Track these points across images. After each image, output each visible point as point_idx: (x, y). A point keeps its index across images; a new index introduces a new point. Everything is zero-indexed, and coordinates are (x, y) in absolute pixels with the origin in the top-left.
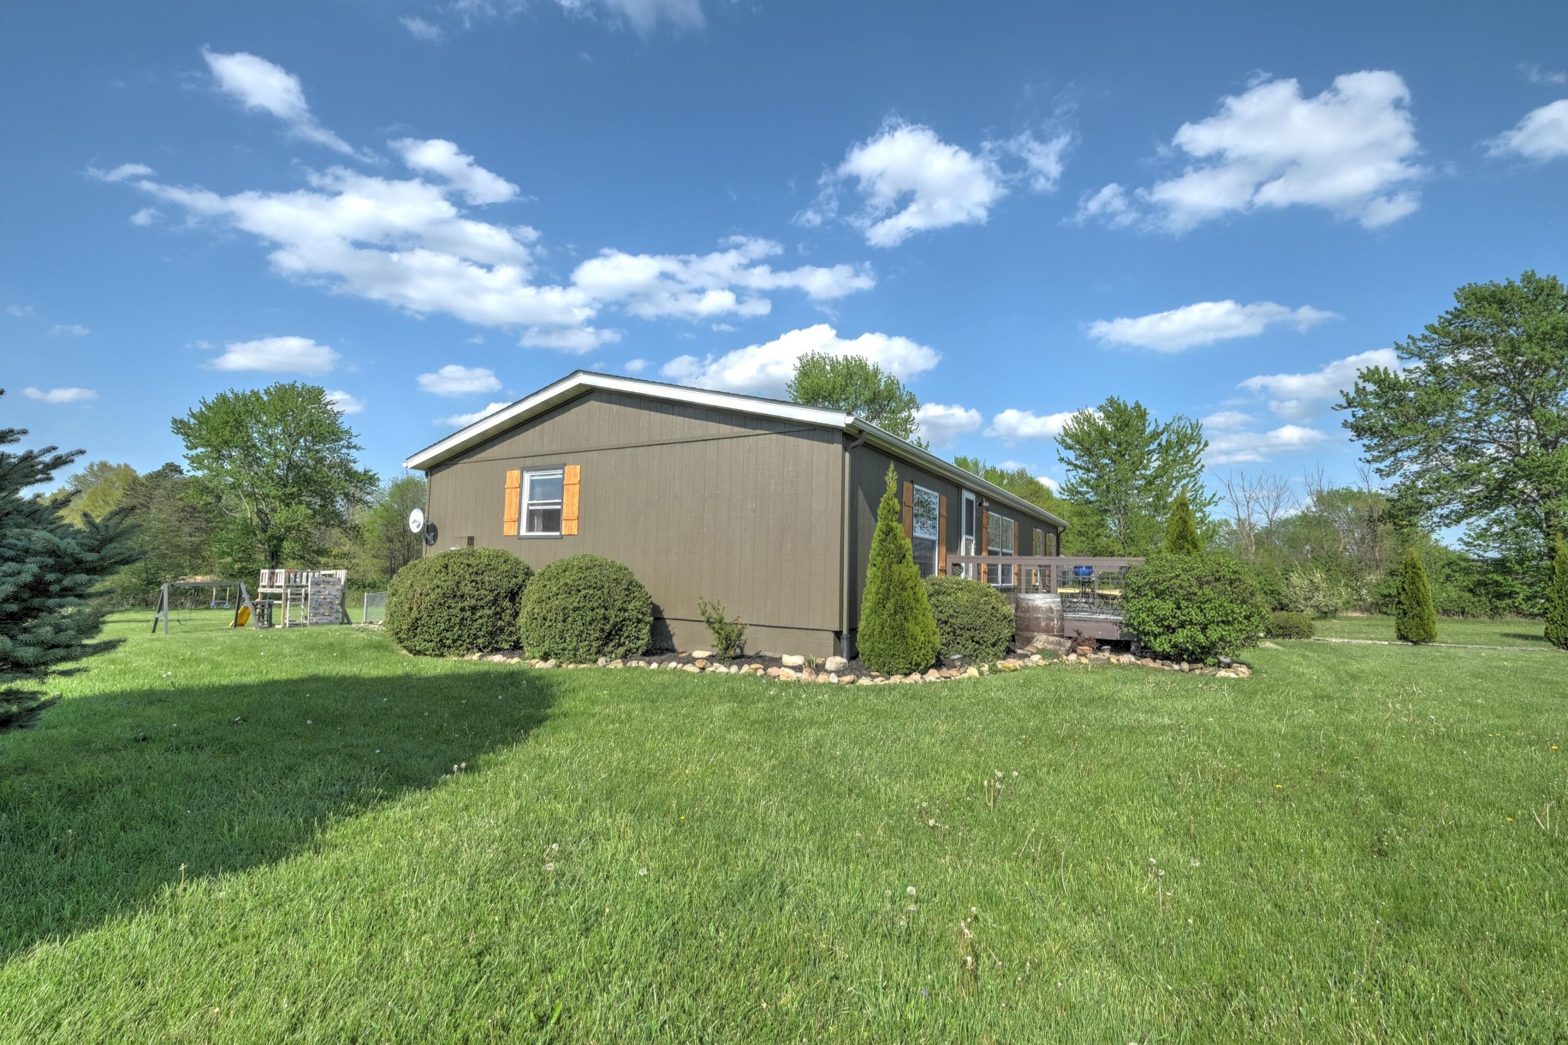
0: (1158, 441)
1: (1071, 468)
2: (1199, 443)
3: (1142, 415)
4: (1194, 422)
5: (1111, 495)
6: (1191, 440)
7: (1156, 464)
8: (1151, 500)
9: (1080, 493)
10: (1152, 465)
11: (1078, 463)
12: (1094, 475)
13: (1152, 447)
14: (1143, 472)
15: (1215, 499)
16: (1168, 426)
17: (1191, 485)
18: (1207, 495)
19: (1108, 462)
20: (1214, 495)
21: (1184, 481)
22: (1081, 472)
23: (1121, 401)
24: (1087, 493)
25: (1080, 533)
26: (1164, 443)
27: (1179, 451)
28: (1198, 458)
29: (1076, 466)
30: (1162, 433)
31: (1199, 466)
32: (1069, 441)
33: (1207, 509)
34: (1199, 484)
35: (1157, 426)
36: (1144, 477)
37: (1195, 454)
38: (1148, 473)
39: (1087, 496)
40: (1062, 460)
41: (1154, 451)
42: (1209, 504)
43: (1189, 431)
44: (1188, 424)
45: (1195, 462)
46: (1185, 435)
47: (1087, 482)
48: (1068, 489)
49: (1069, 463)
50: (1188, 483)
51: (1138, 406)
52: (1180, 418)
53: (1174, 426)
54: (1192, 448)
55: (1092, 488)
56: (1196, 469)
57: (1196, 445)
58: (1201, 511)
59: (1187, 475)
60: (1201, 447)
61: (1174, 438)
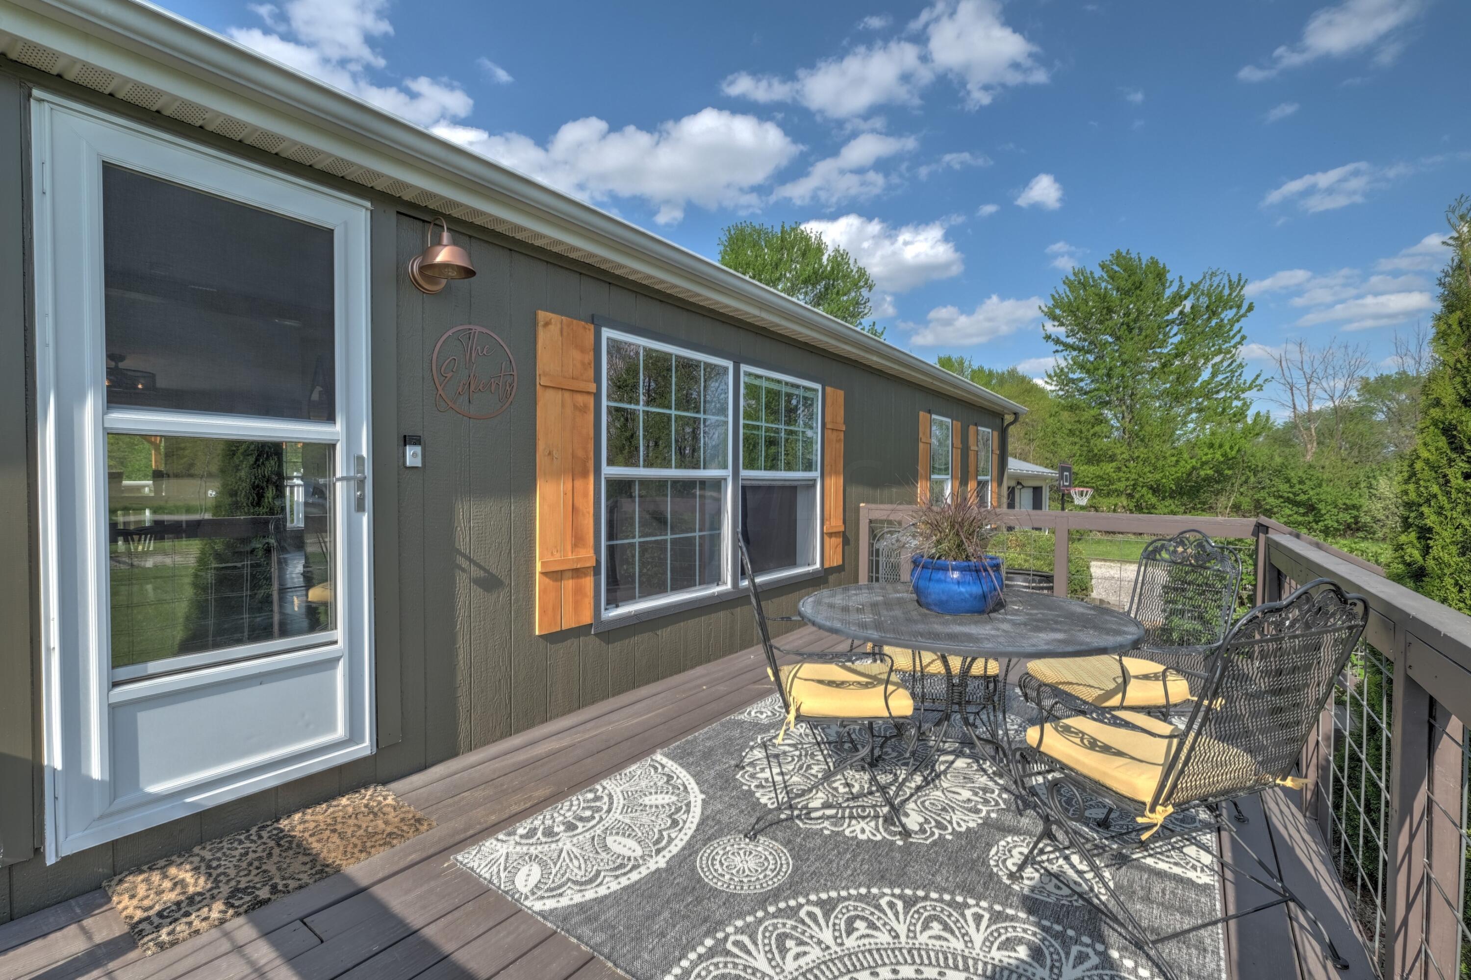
0: (1179, 309)
1: (1061, 348)
2: (1239, 307)
3: (1160, 276)
4: (1235, 279)
5: (1115, 382)
6: (1226, 304)
7: (1176, 340)
8: (1168, 385)
9: (1073, 381)
10: (1171, 341)
11: (1070, 340)
12: (1091, 358)
13: (1170, 317)
14: (1158, 350)
15: (1259, 381)
16: (1195, 287)
17: (1225, 364)
18: (1248, 376)
19: (1110, 340)
20: (1258, 376)
21: (1217, 359)
22: (1075, 353)
23: (1134, 255)
24: (1082, 380)
25: (1071, 433)
26: (1188, 309)
27: (1209, 318)
28: (1236, 327)
29: (1067, 346)
30: (1186, 297)
31: (1237, 338)
32: (1058, 312)
33: (1246, 395)
34: (1238, 362)
35: (1181, 286)
36: (1159, 356)
37: (1232, 322)
38: (1165, 351)
39: (1082, 384)
40: (1048, 337)
41: (1173, 322)
42: (1250, 388)
43: (1226, 292)
44: (1225, 281)
45: (1232, 333)
46: (1220, 297)
47: (1082, 367)
48: (1056, 375)
49: (1057, 341)
50: (1222, 361)
51: (1154, 262)
52: (1213, 274)
53: (1205, 286)
54: (1228, 314)
55: (1088, 372)
56: (1233, 342)
57: (1234, 310)
58: (1237, 398)
59: (1220, 351)
60: (1242, 311)
61: (1204, 301)
